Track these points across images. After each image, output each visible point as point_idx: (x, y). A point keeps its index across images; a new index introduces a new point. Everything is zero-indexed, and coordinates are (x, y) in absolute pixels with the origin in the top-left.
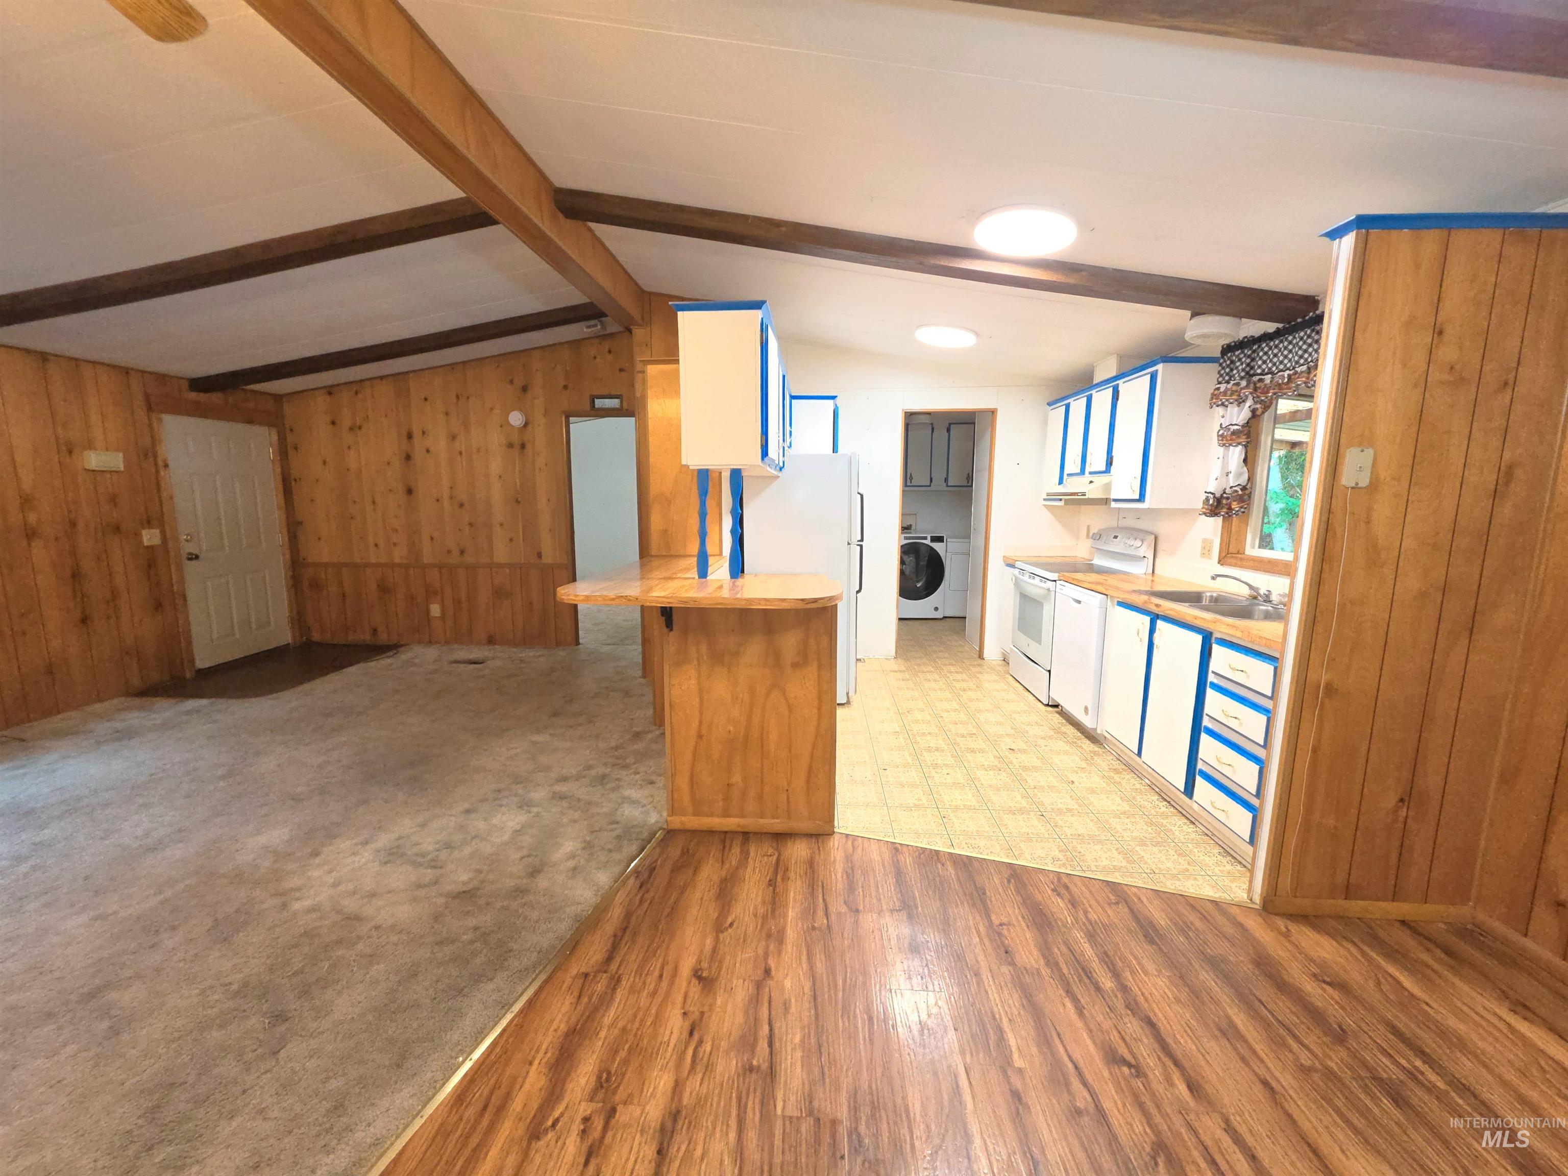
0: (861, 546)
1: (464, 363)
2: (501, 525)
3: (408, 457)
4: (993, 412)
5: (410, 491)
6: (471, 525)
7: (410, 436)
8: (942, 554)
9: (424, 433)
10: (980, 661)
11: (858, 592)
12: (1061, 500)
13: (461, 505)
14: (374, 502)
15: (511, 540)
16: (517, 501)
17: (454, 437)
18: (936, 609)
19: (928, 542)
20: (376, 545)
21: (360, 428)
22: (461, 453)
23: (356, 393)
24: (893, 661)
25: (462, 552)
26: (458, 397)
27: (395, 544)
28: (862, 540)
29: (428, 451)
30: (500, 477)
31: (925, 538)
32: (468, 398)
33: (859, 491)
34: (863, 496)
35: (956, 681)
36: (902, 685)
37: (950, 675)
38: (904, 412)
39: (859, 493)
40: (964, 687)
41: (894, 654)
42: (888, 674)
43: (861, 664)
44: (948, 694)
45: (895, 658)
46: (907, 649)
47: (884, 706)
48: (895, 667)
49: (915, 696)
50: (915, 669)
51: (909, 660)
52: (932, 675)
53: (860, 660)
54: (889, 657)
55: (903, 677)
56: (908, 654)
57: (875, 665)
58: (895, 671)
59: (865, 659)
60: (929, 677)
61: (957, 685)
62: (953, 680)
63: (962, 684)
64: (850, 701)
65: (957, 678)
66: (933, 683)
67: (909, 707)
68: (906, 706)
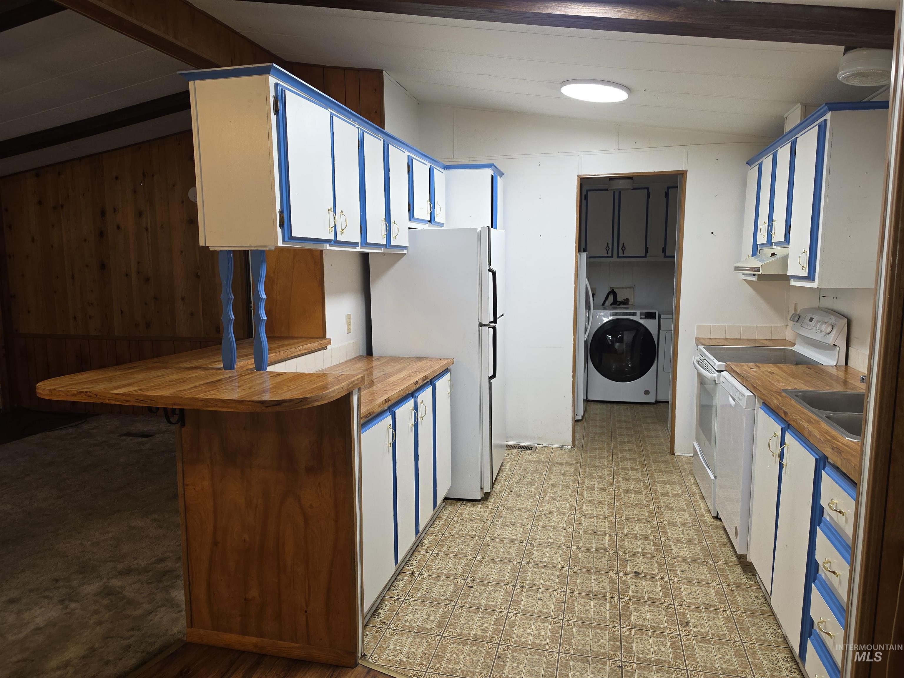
0: (494, 329)
1: (149, 141)
2: (183, 299)
3: (102, 234)
4: (683, 174)
5: (103, 266)
6: (155, 298)
7: (103, 214)
8: (653, 331)
9: (115, 210)
10: (668, 457)
11: (491, 378)
12: (754, 275)
13: (147, 280)
14: (73, 277)
15: (192, 314)
16: (198, 277)
17: (140, 214)
18: (647, 392)
19: (637, 318)
20: (75, 318)
21: (62, 206)
22: (147, 229)
23: (59, 174)
24: (567, 452)
25: (148, 325)
26: (144, 175)
27: (90, 317)
28: (495, 321)
29: (118, 228)
30: (182, 252)
31: (634, 314)
32: (153, 176)
33: (491, 267)
34: (495, 273)
35: (626, 479)
36: (560, 481)
37: (623, 472)
38: (580, 178)
39: (490, 270)
40: (629, 488)
41: (571, 442)
42: (553, 466)
43: (528, 452)
44: (605, 496)
45: (572, 448)
46: (592, 438)
47: (522, 506)
48: (565, 459)
49: (567, 495)
50: (586, 463)
51: (587, 451)
52: (602, 470)
53: (529, 448)
54: (565, 447)
55: (567, 471)
56: (590, 444)
57: (544, 456)
58: (562, 464)
59: (537, 447)
60: (597, 472)
61: (623, 485)
62: (622, 478)
63: (630, 484)
64: (488, 497)
65: (628, 476)
66: (596, 481)
67: (551, 509)
68: (547, 508)
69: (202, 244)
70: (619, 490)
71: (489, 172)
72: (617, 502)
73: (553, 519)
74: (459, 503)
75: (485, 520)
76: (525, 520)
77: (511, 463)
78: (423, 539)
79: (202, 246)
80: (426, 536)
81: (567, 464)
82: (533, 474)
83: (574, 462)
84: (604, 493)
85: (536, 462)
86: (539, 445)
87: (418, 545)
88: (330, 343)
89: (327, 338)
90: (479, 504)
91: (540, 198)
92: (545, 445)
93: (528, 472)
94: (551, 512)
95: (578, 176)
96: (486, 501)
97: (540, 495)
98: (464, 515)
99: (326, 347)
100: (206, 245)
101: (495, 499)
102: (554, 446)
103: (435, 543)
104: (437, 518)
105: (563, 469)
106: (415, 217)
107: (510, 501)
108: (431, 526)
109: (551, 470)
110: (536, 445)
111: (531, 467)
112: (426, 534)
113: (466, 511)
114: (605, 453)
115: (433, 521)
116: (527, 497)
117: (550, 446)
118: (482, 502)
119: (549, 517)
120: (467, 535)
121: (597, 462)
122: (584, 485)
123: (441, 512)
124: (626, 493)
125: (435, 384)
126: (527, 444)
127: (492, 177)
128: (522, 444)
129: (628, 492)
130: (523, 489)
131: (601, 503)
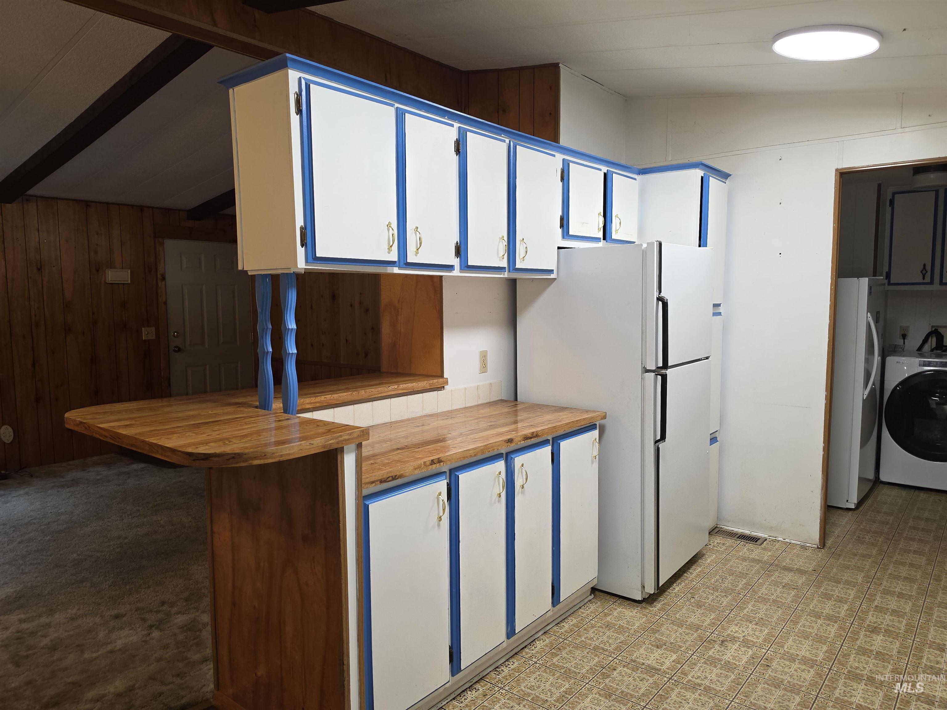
11: (657, 442)
24: (808, 553)
28: (665, 367)
33: (662, 294)
34: (667, 303)
35: (879, 609)
36: (773, 594)
37: (882, 597)
38: (840, 173)
39: (659, 299)
40: (879, 625)
41: (818, 540)
42: (775, 571)
43: (750, 546)
44: (833, 630)
45: (818, 548)
46: (859, 537)
47: (696, 621)
48: (799, 563)
49: (772, 617)
50: (829, 573)
51: (840, 555)
52: (848, 589)
53: (754, 540)
54: (808, 545)
55: (792, 581)
56: (851, 546)
57: (769, 553)
58: (790, 570)
59: (766, 540)
60: (837, 591)
61: (871, 618)
62: (876, 606)
63: (884, 619)
64: (656, 599)
65: (887, 605)
66: (830, 603)
67: (736, 635)
68: (732, 631)
69: (240, 268)
70: (860, 625)
71: (699, 173)
72: (847, 642)
73: (731, 649)
74: (613, 599)
75: (632, 632)
76: (688, 643)
77: (717, 557)
78: (536, 640)
79: (240, 270)
80: (543, 637)
81: (800, 571)
82: (739, 577)
83: (810, 569)
84: (833, 626)
85: (754, 561)
86: (770, 538)
87: (525, 647)
88: (447, 383)
89: (445, 377)
90: (638, 607)
91: (780, 203)
92: (779, 539)
93: (733, 574)
94: (734, 639)
95: (837, 170)
96: (650, 604)
97: (732, 610)
98: (608, 619)
99: (444, 387)
100: (243, 268)
101: (664, 604)
102: (793, 542)
103: (548, 649)
104: (572, 615)
105: (788, 577)
106: (570, 233)
107: (684, 610)
108: (558, 623)
109: (769, 576)
110: (766, 536)
111: (741, 567)
112: (544, 633)
113: (615, 613)
114: (868, 564)
115: (563, 617)
116: (710, 611)
117: (787, 540)
118: (644, 604)
119: (726, 647)
120: (596, 648)
121: (846, 576)
122: (807, 606)
123: (583, 607)
124: (870, 632)
125: (560, 444)
126: (754, 534)
127: (702, 178)
128: (747, 532)
129: (875, 630)
130: (711, 598)
131: (820, 639)
